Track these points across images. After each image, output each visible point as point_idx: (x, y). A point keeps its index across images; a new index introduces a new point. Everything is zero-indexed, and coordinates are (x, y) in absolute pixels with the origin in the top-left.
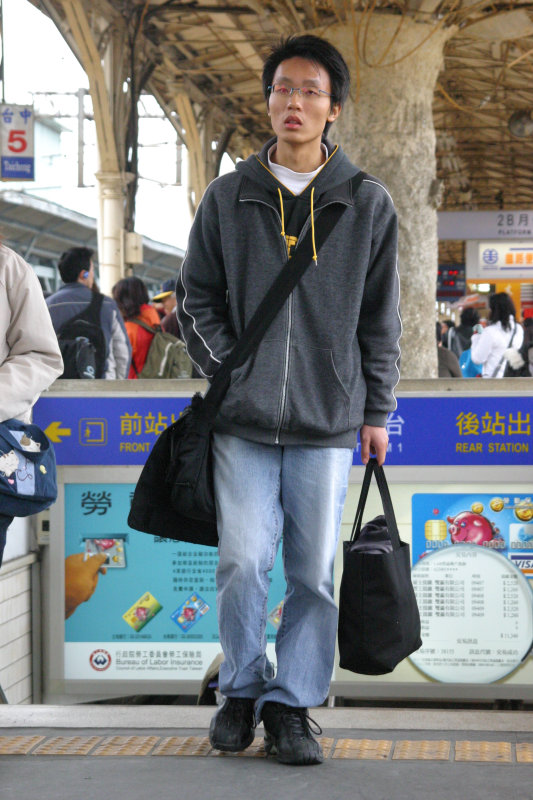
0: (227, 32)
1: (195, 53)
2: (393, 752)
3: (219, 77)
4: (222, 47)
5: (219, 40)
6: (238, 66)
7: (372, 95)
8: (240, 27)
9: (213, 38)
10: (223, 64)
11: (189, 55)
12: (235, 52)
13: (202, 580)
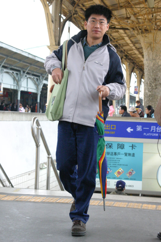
0: (122, 34)
1: (114, 39)
2: (156, 208)
3: (120, 45)
4: (121, 38)
5: (120, 36)
6: (124, 42)
7: (157, 50)
8: (126, 33)
9: (119, 36)
10: (121, 42)
11: (113, 39)
12: (124, 39)
13: (111, 164)
